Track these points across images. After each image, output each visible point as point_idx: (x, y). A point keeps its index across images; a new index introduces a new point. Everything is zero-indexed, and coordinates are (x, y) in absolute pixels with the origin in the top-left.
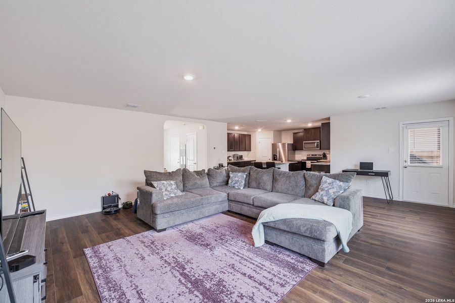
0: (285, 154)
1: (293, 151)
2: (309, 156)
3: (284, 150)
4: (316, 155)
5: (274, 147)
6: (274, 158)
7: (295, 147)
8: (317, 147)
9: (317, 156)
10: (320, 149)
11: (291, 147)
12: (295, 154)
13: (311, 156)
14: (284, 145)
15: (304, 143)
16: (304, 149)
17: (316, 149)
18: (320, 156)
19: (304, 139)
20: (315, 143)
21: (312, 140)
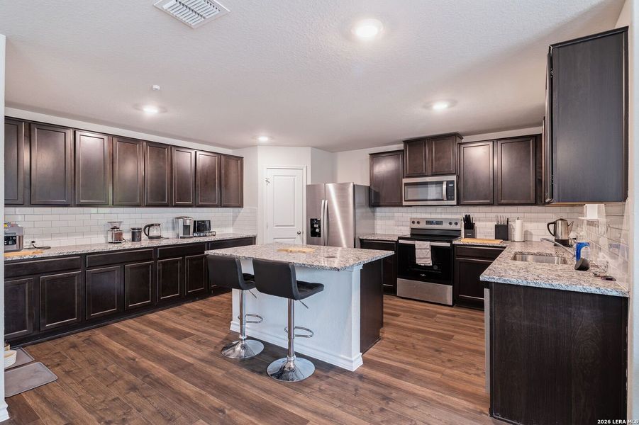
0: (345, 217)
1: (369, 209)
2: (416, 226)
3: (343, 205)
4: (440, 223)
5: (314, 194)
6: (313, 229)
7: (377, 195)
8: (449, 197)
9: (446, 226)
10: (459, 204)
11: (362, 198)
12: (374, 218)
13: (423, 225)
14: (342, 189)
15: (406, 184)
16: (405, 203)
17: (445, 203)
18: (454, 227)
19: (407, 172)
20: (441, 183)
21: (433, 176)
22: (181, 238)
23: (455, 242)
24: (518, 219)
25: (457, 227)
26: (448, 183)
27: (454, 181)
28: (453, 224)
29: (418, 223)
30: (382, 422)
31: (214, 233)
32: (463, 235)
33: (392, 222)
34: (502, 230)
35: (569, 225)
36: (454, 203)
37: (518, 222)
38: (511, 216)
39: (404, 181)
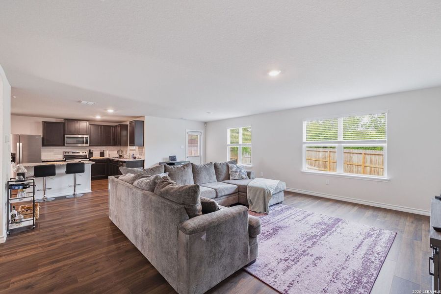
4: (79, 153)
7: (48, 141)
13: (71, 154)
16: (65, 145)
17: (84, 145)
18: (84, 154)
19: (66, 132)
20: (84, 138)
21: (78, 134)
23: (91, 159)
25: (86, 154)
27: (88, 137)
29: (68, 153)
32: (88, 157)
33: (52, 153)
34: (102, 154)
35: (122, 152)
36: (88, 145)
37: (108, 151)
38: (105, 149)
39: (66, 136)
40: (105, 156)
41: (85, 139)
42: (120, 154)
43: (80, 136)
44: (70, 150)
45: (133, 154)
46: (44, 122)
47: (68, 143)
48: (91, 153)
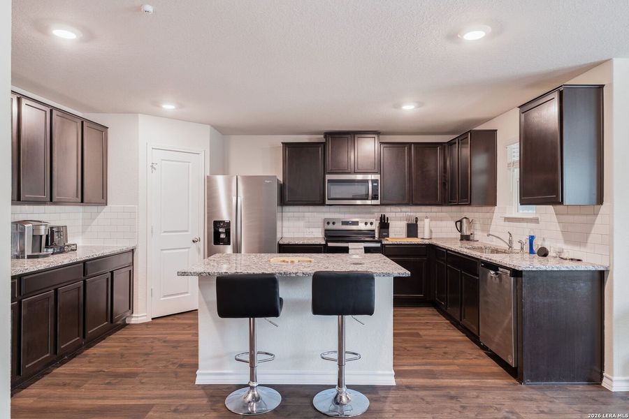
2: (331, 227)
4: (356, 223)
6: (217, 234)
7: (291, 192)
8: (374, 196)
9: (363, 227)
10: (381, 203)
13: (339, 226)
15: (330, 181)
16: (328, 202)
17: (369, 202)
18: (369, 227)
19: (329, 168)
20: (366, 181)
21: (355, 173)
22: (29, 257)
23: (385, 242)
24: (427, 217)
25: (372, 227)
26: (374, 181)
27: (378, 180)
28: (369, 224)
29: (334, 223)
30: (476, 415)
31: (73, 247)
32: (377, 235)
33: (301, 224)
34: (412, 229)
35: (470, 223)
36: (377, 202)
37: (427, 221)
38: (418, 215)
39: (328, 177)
40: (420, 235)
41: (370, 185)
42: (466, 232)
43: (359, 177)
44: (338, 216)
45: (532, 239)
46: (285, 145)
47: (333, 196)
48: (384, 225)
